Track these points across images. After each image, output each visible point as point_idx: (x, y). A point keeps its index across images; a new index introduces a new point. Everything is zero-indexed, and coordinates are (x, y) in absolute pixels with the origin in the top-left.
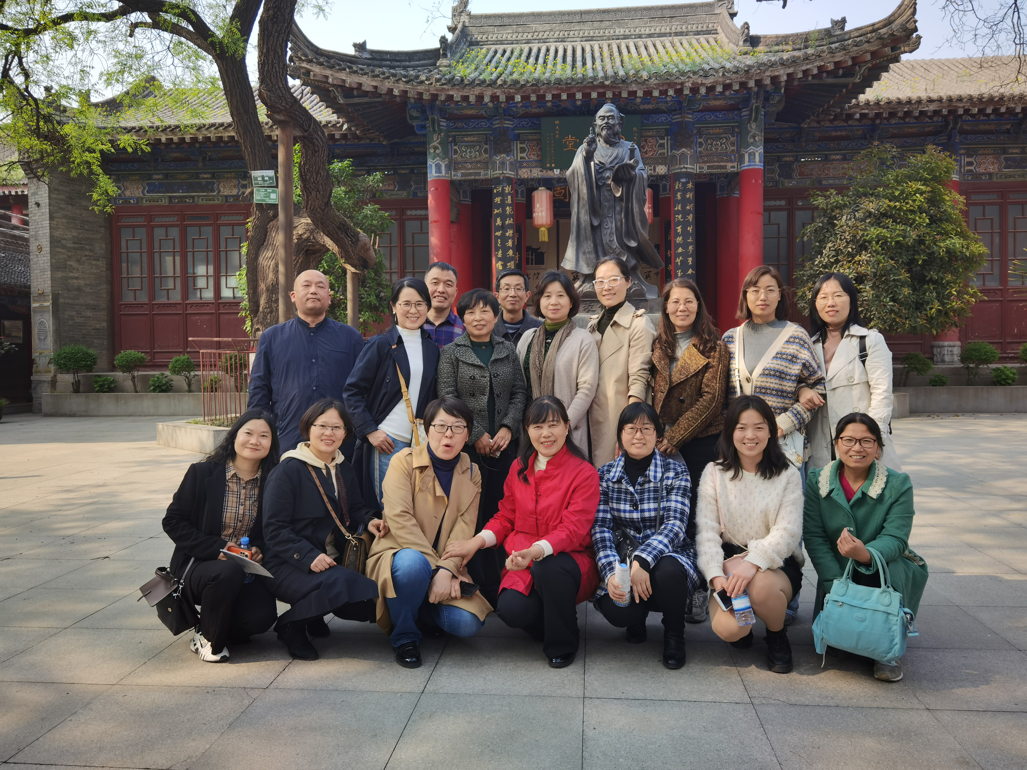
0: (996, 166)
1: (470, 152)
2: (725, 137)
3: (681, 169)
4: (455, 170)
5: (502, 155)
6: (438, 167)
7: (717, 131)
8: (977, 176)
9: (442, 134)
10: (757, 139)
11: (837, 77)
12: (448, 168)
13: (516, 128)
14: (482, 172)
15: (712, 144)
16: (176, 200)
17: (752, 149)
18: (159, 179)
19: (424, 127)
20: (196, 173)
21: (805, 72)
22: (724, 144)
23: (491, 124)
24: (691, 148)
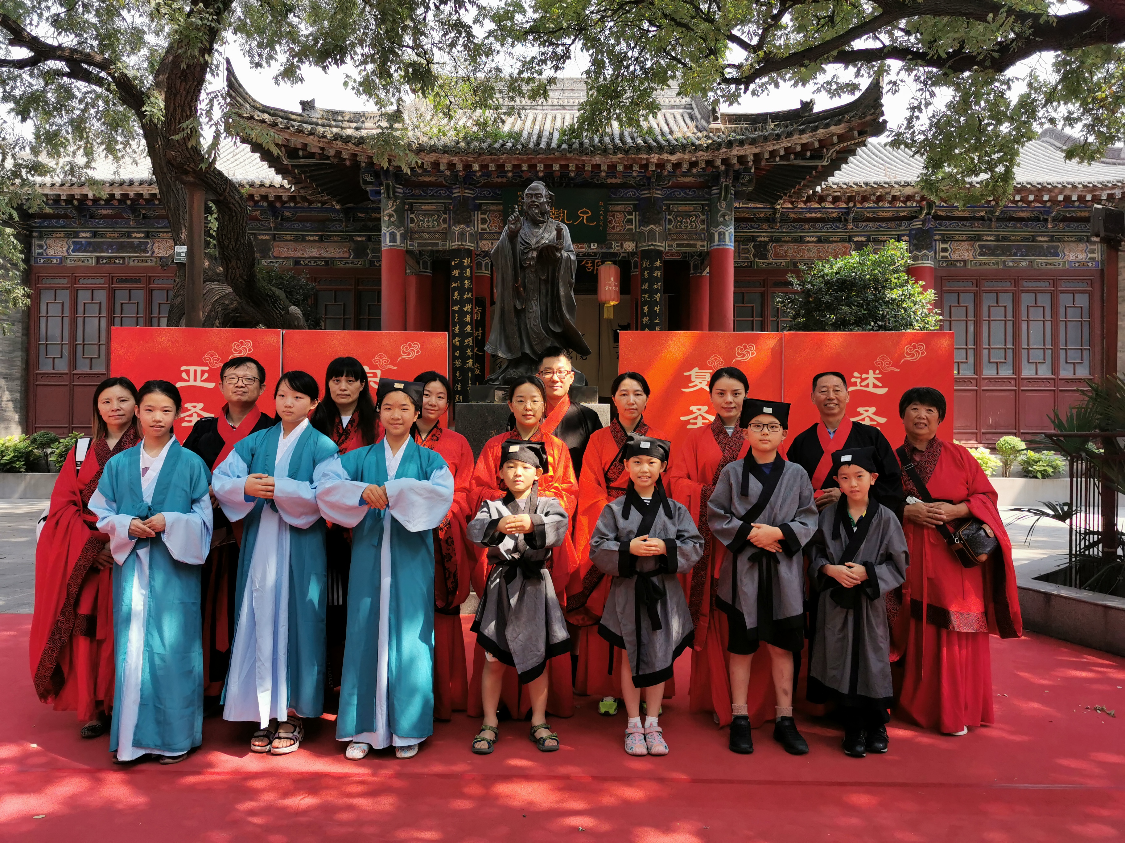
0: (971, 253)
1: (428, 221)
2: (695, 215)
3: (649, 246)
4: (412, 239)
5: (462, 226)
6: (393, 236)
7: (687, 208)
8: (952, 263)
9: (398, 201)
10: (727, 218)
11: (805, 159)
12: (404, 237)
13: (476, 198)
14: (440, 243)
15: (681, 222)
16: (105, 261)
17: (721, 228)
18: (86, 237)
19: (379, 193)
20: (128, 232)
21: (773, 154)
22: (694, 221)
23: (451, 192)
24: (660, 224)
